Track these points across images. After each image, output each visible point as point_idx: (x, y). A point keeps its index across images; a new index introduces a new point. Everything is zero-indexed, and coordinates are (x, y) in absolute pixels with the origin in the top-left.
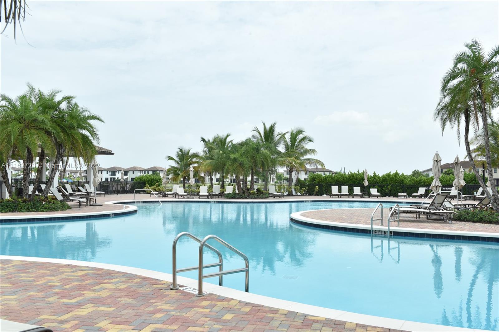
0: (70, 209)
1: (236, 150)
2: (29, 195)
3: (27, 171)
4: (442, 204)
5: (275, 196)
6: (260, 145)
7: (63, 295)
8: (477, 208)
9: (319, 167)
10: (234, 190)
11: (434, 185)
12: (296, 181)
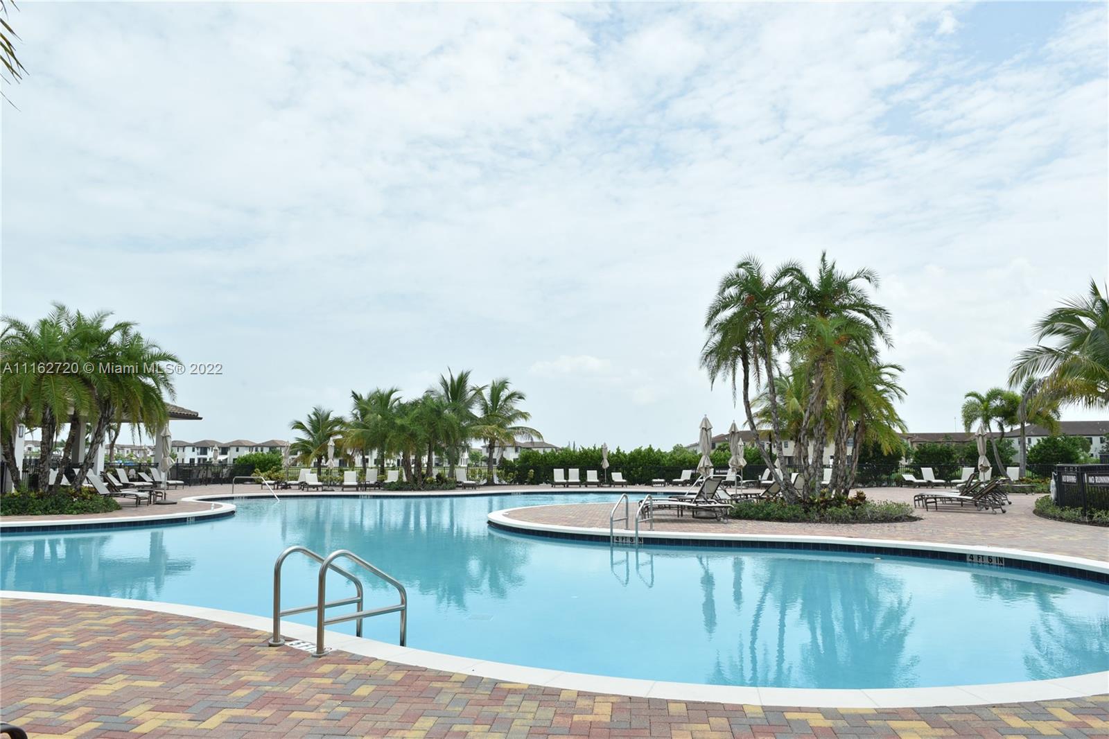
0: (120, 509)
1: (403, 413)
2: (50, 486)
3: (47, 444)
4: (714, 494)
5: (465, 486)
6: (442, 405)
7: (74, 660)
8: (762, 498)
9: (536, 440)
10: (400, 476)
11: (702, 466)
12: (500, 461)
